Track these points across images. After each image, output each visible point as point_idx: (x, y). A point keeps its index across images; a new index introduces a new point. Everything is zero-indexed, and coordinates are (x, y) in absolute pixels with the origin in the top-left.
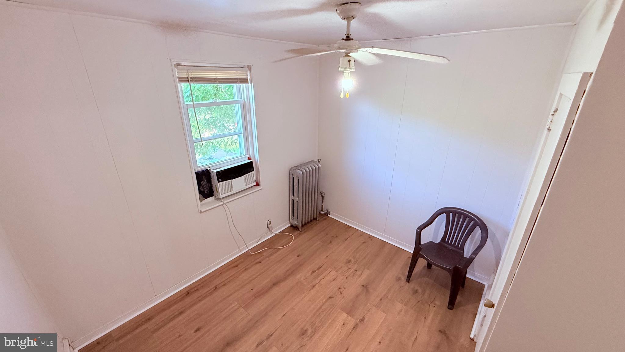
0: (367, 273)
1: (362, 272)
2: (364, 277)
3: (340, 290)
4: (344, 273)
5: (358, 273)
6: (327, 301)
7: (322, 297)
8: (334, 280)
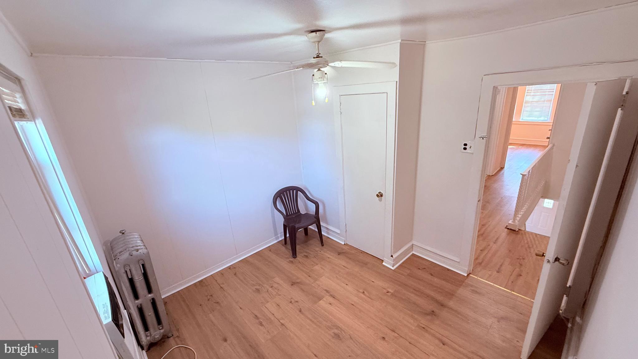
0: (277, 279)
1: (275, 282)
2: (281, 282)
3: (293, 302)
4: (272, 296)
5: (275, 285)
6: (303, 314)
7: (298, 318)
8: (279, 306)
